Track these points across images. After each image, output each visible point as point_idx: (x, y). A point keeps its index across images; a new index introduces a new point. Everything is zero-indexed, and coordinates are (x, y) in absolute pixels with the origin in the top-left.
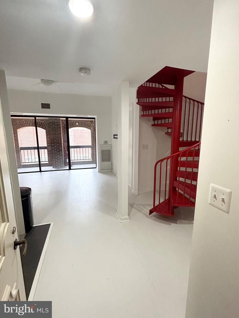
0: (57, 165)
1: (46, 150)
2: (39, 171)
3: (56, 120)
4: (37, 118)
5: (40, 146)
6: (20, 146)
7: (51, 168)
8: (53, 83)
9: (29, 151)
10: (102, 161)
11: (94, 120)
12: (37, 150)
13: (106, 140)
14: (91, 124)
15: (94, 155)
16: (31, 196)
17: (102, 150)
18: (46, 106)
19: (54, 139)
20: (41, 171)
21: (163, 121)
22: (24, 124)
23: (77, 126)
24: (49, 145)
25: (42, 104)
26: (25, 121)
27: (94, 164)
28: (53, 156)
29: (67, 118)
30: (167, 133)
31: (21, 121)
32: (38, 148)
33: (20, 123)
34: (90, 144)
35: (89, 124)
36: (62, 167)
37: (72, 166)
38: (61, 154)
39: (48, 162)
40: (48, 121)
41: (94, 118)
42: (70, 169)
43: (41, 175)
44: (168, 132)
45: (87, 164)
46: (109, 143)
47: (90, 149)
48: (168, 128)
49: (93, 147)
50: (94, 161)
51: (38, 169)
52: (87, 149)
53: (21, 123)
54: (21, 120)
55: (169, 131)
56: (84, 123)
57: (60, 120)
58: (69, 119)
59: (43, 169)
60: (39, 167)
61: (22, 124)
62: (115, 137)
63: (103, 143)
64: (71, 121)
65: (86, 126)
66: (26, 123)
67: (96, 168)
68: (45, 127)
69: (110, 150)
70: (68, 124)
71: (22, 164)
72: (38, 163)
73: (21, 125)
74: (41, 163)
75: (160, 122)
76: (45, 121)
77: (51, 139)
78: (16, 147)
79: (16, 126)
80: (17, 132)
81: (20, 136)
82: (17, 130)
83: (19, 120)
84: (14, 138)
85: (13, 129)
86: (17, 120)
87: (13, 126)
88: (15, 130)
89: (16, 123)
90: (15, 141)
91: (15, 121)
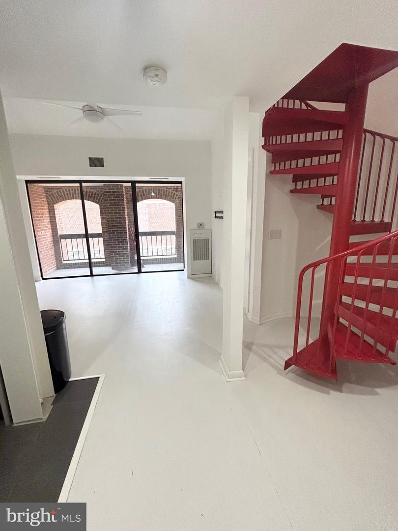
0: (119, 264)
1: (101, 239)
2: (90, 274)
3: (114, 186)
4: (84, 184)
5: (89, 232)
6: (60, 233)
7: (108, 270)
8: (105, 117)
9: (74, 240)
10: (194, 260)
11: (180, 185)
12: (85, 240)
13: (200, 221)
14: (174, 194)
15: (180, 247)
16: (64, 327)
17: (194, 240)
18: (96, 162)
19: (114, 221)
20: (92, 275)
21: (314, 183)
22: (65, 196)
23: (152, 197)
24: (105, 230)
25: (89, 158)
26: (66, 190)
27: (181, 262)
28: (112, 250)
29: (134, 183)
30: (321, 207)
31: (60, 191)
32: (87, 236)
33: (59, 195)
34: (174, 229)
35: (172, 193)
36: (127, 268)
37: (144, 267)
38: (126, 247)
39: (104, 260)
40: (103, 188)
41: (181, 183)
42: (140, 272)
43: (93, 280)
44: (323, 204)
45: (169, 263)
46: (206, 227)
47: (174, 237)
48: (323, 197)
49: (179, 233)
50: (180, 259)
51: (87, 271)
52: (168, 236)
54: (60, 189)
55: (325, 203)
56: (164, 193)
57: (122, 186)
58: (137, 185)
59: (96, 270)
60: (89, 268)
61: (62, 195)
62: (217, 215)
63: (195, 226)
64: (140, 188)
65: (166, 196)
66: (67, 194)
67: (183, 270)
68: (99, 201)
69: (208, 239)
70: (135, 194)
71: (65, 262)
72: (88, 261)
73: (60, 197)
74: (93, 261)
75: (306, 184)
76: (98, 190)
77: (108, 221)
78: (52, 234)
79: (52, 199)
80: (54, 209)
81: (59, 216)
82: (54, 207)
83: (56, 189)
84: (50, 219)
85: (48, 204)
86: (53, 189)
87: (47, 198)
88: (50, 207)
89: (52, 194)
90: (51, 225)
91: (51, 191)
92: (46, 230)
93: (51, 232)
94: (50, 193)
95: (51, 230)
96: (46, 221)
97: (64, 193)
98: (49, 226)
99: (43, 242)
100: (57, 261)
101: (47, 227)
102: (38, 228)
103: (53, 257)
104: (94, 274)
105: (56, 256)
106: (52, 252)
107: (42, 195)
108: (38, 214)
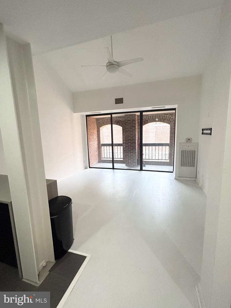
0: (130, 163)
1: (122, 147)
2: (112, 168)
4: (113, 115)
5: (114, 143)
6: (101, 143)
7: (123, 166)
8: (120, 68)
10: (181, 166)
11: (174, 111)
12: (111, 147)
13: (189, 137)
14: (170, 118)
15: (171, 155)
17: (182, 151)
18: (119, 101)
19: (129, 136)
20: (113, 168)
23: (156, 121)
24: (124, 142)
26: (106, 119)
27: (171, 166)
28: (126, 154)
29: (141, 112)
31: (103, 120)
32: (112, 145)
34: (168, 142)
35: (168, 118)
36: (134, 166)
37: (145, 166)
38: (135, 153)
39: (122, 159)
40: (124, 117)
41: (175, 109)
42: (141, 169)
43: (114, 171)
45: (163, 165)
46: (193, 141)
47: (168, 147)
49: (171, 145)
50: (171, 163)
51: (110, 165)
52: (164, 147)
53: (103, 122)
56: (163, 117)
57: (135, 115)
58: (144, 113)
59: (116, 165)
60: (112, 164)
62: (204, 132)
63: (184, 141)
64: (147, 116)
65: (164, 120)
66: (106, 121)
67: (172, 172)
68: (122, 125)
69: (195, 151)
70: (143, 120)
71: (102, 159)
72: (112, 159)
73: (103, 123)
74: (114, 159)
76: (122, 118)
77: (125, 137)
78: (98, 143)
79: (99, 125)
80: (100, 130)
81: (102, 134)
82: (100, 129)
83: (102, 119)
84: (98, 136)
85: (97, 127)
86: (100, 119)
87: (97, 124)
88: (98, 129)
89: (100, 122)
90: (98, 138)
91: (99, 121)
92: (95, 141)
93: (97, 142)
94: (98, 122)
95: (97, 141)
96: (95, 136)
97: (105, 120)
98: (97, 139)
99: (93, 148)
100: (99, 158)
101: (95, 139)
102: (91, 140)
103: (97, 156)
104: (115, 168)
105: (99, 156)
106: (97, 153)
107: (94, 123)
108: (91, 133)
